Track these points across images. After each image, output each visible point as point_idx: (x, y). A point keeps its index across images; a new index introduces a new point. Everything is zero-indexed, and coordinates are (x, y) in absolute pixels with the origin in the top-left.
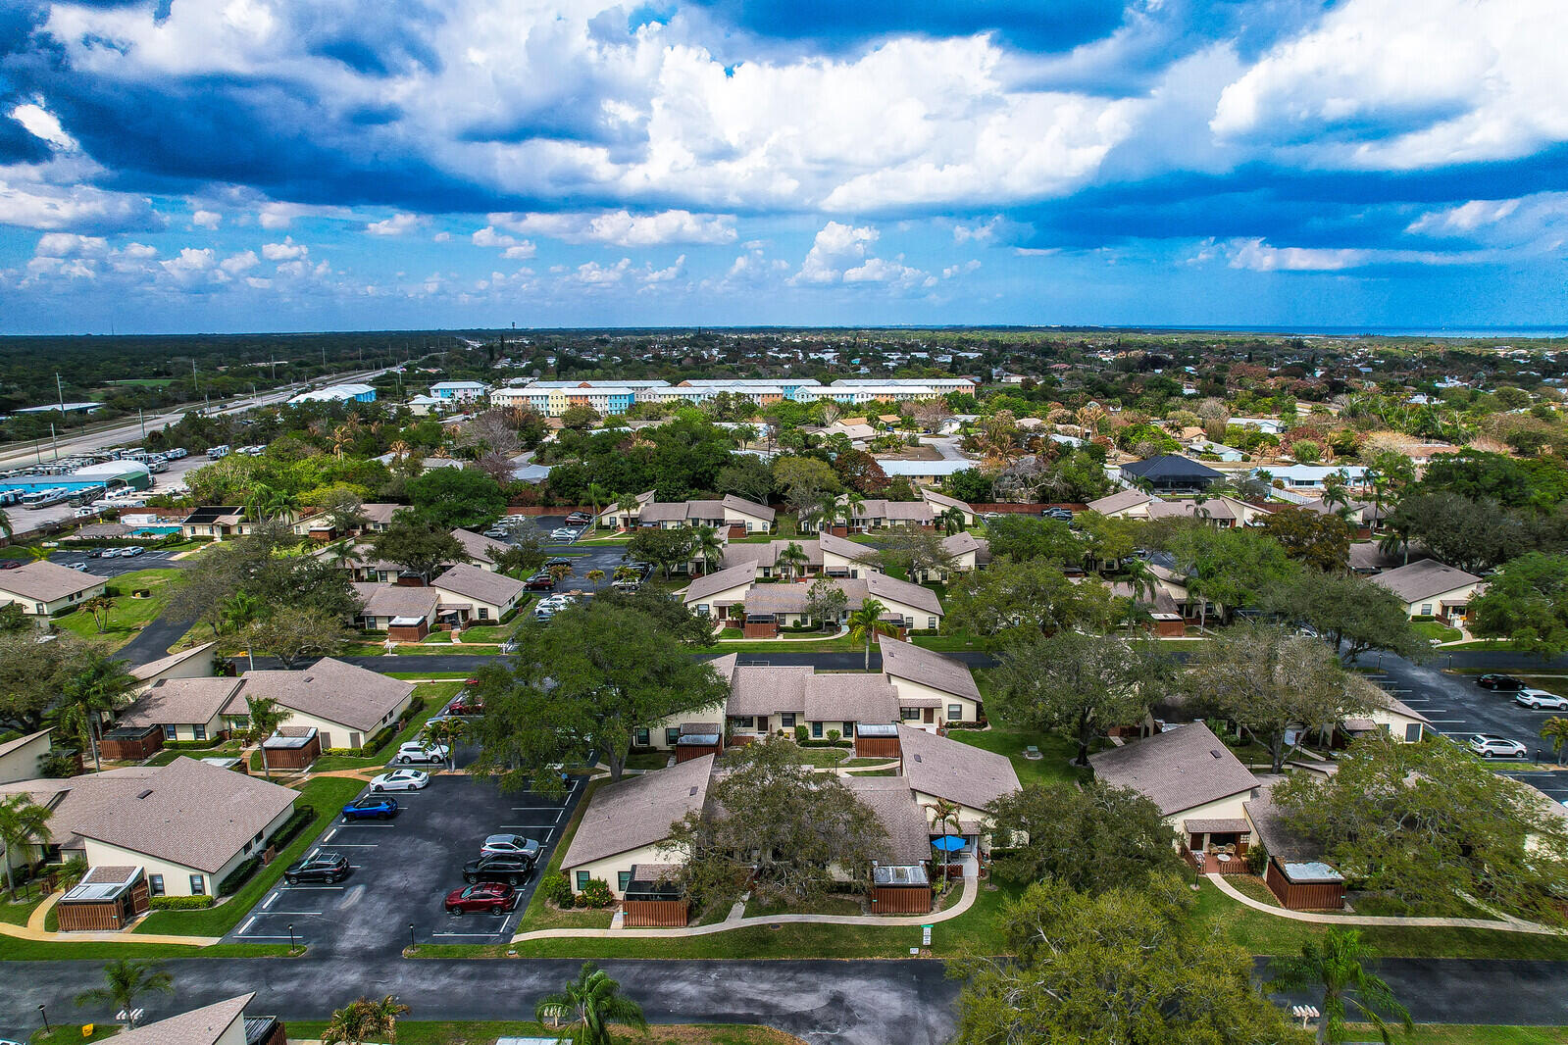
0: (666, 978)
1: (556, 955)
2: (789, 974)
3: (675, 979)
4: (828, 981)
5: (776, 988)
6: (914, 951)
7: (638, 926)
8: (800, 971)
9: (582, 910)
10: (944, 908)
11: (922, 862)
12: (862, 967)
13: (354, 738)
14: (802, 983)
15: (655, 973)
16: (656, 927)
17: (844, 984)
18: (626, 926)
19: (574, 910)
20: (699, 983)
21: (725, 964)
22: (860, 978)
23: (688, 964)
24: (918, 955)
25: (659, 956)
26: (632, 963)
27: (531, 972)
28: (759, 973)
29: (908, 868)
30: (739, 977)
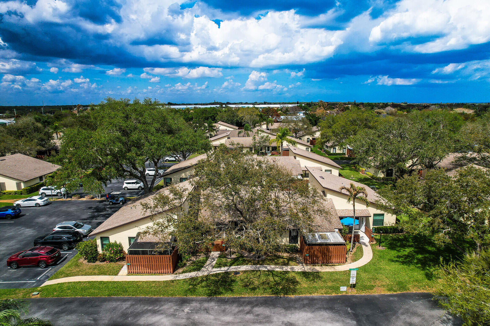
0: (147, 312)
1: (70, 295)
2: (247, 308)
3: (155, 312)
4: (280, 314)
5: (238, 320)
6: (343, 289)
7: (138, 273)
8: (257, 305)
9: (102, 264)
10: (354, 260)
11: (337, 230)
12: (305, 302)
13: (18, 185)
14: (258, 315)
15: (140, 308)
16: (150, 274)
17: (293, 316)
18: (129, 274)
19: (98, 263)
20: (174, 315)
21: (196, 301)
22: (305, 311)
23: (168, 301)
24: (346, 292)
25: (147, 294)
26: (125, 300)
27: (41, 308)
28: (223, 307)
29: (328, 234)
30: (207, 311)
